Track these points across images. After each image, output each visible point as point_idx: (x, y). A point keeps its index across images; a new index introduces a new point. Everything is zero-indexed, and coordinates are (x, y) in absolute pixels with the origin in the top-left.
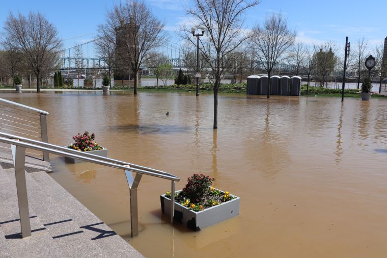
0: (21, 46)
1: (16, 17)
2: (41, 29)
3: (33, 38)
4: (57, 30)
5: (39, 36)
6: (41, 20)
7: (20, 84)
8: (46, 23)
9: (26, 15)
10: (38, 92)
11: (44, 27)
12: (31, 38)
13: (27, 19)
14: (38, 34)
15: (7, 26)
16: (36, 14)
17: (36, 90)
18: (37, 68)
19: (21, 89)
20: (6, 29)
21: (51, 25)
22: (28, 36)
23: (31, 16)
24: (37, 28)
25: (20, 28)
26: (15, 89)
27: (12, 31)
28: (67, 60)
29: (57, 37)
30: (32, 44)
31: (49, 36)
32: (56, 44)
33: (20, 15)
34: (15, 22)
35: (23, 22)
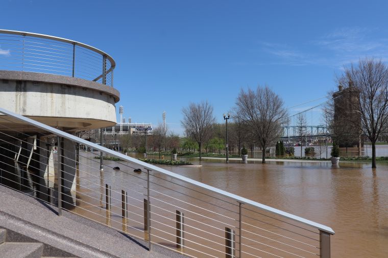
0: (249, 119)
1: (246, 92)
2: (268, 100)
3: (260, 110)
4: (283, 101)
5: (265, 108)
6: (268, 93)
7: (246, 154)
8: (273, 94)
9: (255, 90)
10: (263, 162)
11: (271, 99)
12: (258, 110)
13: (256, 93)
14: (265, 106)
15: (238, 101)
16: (264, 88)
17: (262, 160)
18: (263, 139)
19: (247, 159)
20: (238, 104)
21: (277, 97)
22: (256, 108)
23: (259, 90)
24: (264, 100)
25: (249, 102)
26: (241, 159)
27: (242, 106)
28: (285, 129)
29: (282, 107)
30: (259, 116)
31: (275, 107)
32: (281, 114)
33: (249, 90)
34: (245, 96)
35: (252, 97)
